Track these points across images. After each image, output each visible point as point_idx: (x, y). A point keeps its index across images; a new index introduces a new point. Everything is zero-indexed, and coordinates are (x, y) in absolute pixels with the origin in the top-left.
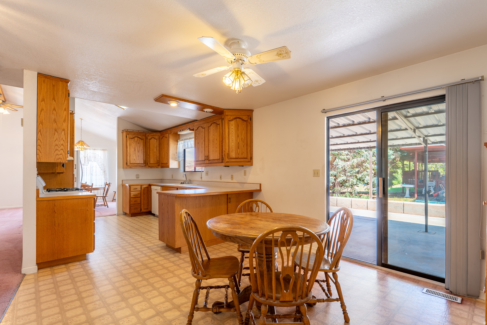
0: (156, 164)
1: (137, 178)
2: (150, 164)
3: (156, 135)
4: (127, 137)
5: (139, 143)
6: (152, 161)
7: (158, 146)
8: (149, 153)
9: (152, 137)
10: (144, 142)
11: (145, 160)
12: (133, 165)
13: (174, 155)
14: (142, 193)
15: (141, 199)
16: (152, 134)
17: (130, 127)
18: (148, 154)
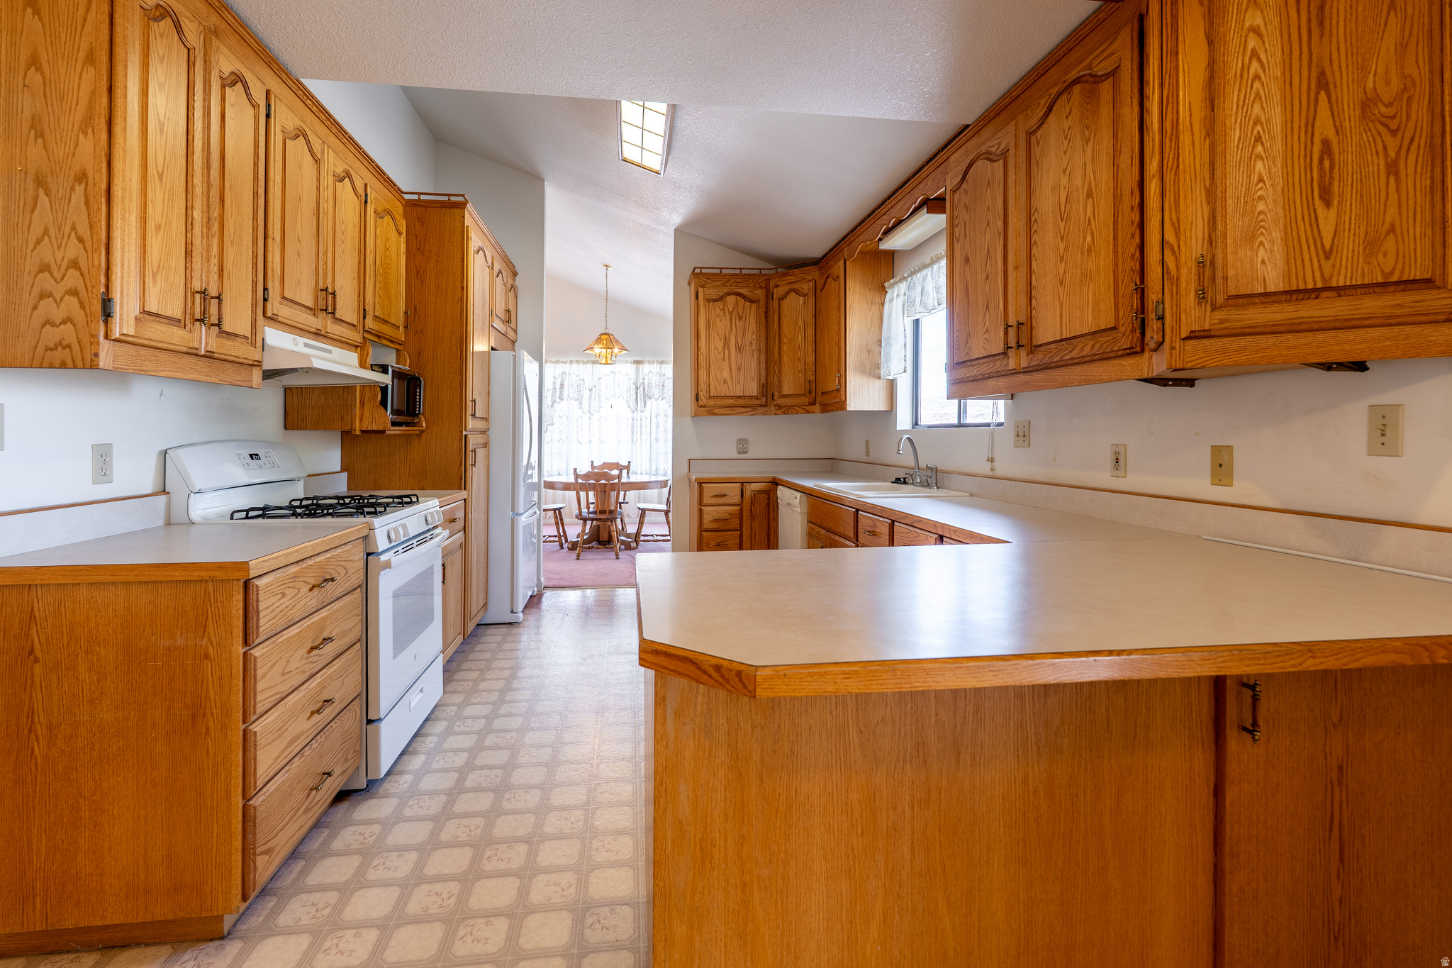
0: (803, 395)
1: (739, 453)
2: (784, 396)
3: (804, 279)
4: (697, 297)
5: (740, 318)
6: (789, 385)
7: (811, 321)
8: (779, 354)
9: (788, 287)
10: (762, 310)
11: (763, 381)
12: (718, 402)
13: (869, 352)
14: (746, 515)
15: (741, 536)
16: (789, 278)
17: (713, 259)
18: (774, 357)
